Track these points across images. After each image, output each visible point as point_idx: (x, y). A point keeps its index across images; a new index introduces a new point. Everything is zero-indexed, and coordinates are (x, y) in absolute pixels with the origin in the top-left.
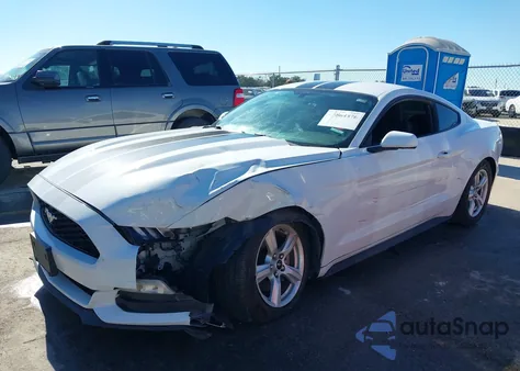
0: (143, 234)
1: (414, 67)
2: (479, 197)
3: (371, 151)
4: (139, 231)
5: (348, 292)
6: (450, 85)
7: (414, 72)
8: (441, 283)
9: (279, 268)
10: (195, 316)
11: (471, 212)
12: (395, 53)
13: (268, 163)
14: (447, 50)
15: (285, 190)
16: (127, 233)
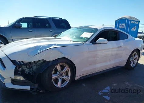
0: (19, 63)
1: (123, 24)
2: (134, 61)
3: (93, 44)
4: (18, 62)
5: (84, 85)
6: (134, 29)
7: (122, 26)
8: (114, 85)
9: (61, 76)
10: (32, 87)
11: (132, 65)
12: (118, 20)
13: (58, 45)
14: (132, 19)
15: (62, 53)
16: (14, 62)
